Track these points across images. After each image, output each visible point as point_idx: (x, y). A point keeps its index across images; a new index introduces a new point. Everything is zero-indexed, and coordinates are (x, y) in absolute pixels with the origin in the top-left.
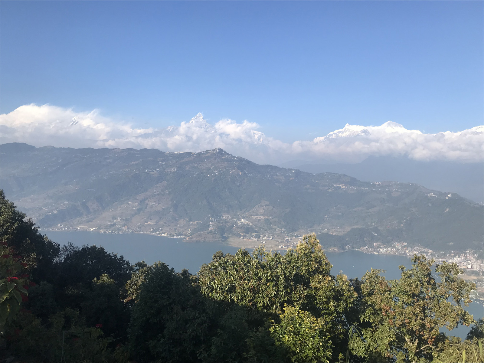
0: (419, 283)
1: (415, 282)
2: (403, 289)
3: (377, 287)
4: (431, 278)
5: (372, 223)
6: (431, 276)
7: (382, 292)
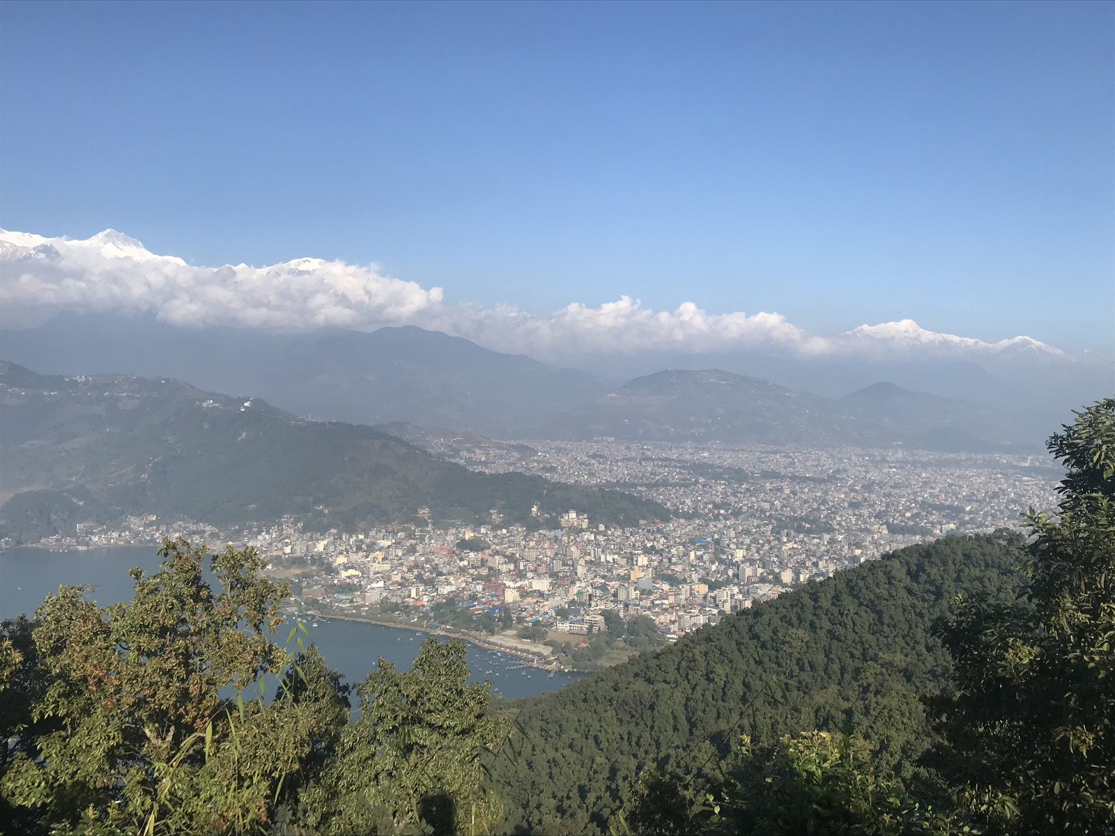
0: (174, 601)
1: (167, 600)
2: (138, 622)
3: (76, 629)
4: (203, 586)
5: (70, 476)
6: (201, 583)
7: (87, 638)
